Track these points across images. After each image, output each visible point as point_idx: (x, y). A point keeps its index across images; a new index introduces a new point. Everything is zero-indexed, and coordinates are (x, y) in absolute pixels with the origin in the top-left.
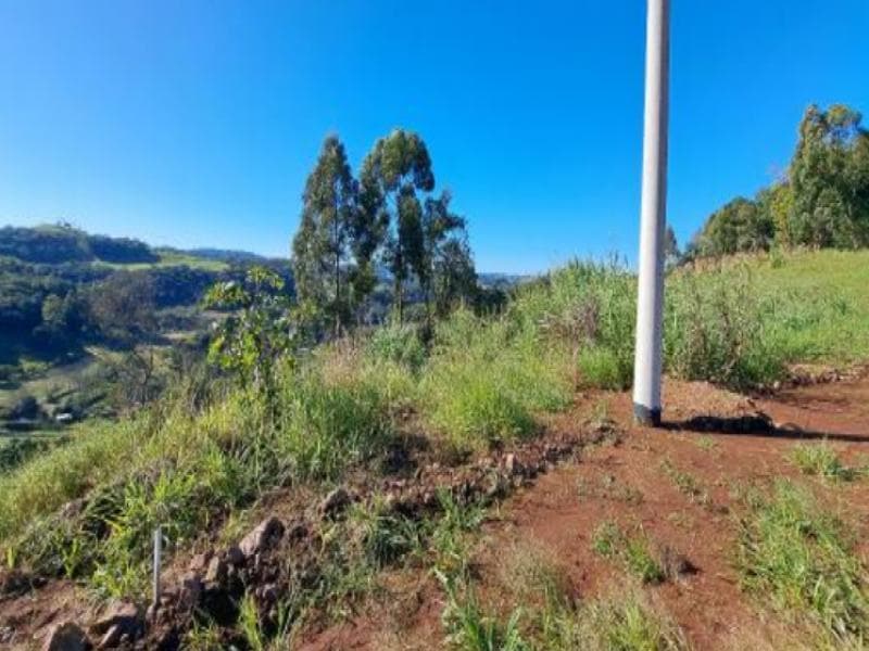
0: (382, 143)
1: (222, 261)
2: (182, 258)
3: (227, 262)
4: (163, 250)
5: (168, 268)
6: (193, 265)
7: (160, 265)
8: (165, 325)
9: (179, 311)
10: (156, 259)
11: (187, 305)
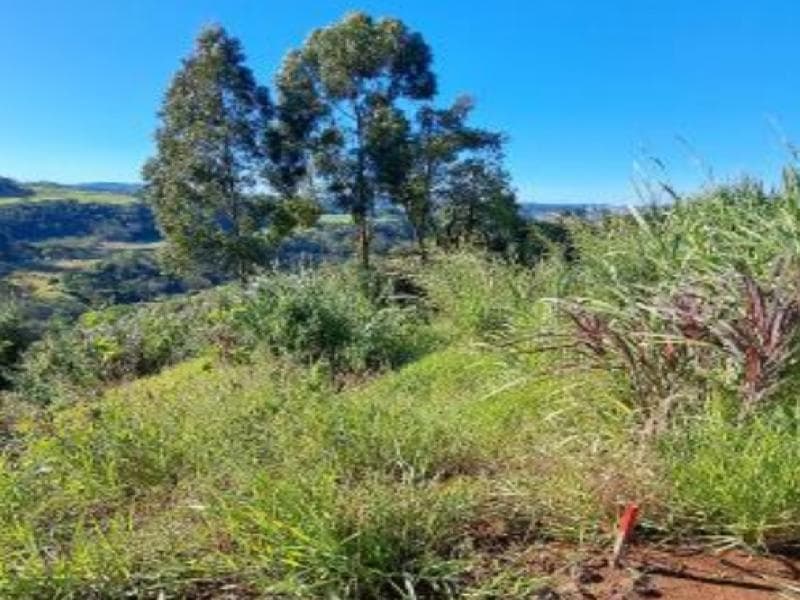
0: (319, 32)
1: (128, 194)
2: (65, 193)
3: (135, 195)
4: (35, 184)
5: (47, 201)
6: (83, 199)
7: (35, 200)
8: (50, 254)
9: (69, 241)
10: (31, 193)
11: (80, 236)
